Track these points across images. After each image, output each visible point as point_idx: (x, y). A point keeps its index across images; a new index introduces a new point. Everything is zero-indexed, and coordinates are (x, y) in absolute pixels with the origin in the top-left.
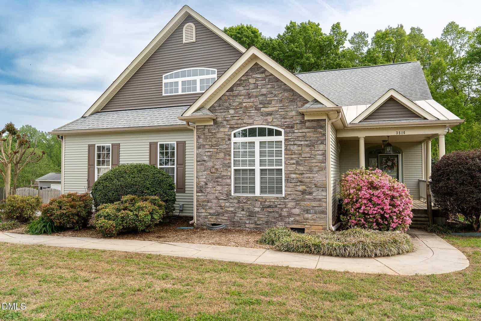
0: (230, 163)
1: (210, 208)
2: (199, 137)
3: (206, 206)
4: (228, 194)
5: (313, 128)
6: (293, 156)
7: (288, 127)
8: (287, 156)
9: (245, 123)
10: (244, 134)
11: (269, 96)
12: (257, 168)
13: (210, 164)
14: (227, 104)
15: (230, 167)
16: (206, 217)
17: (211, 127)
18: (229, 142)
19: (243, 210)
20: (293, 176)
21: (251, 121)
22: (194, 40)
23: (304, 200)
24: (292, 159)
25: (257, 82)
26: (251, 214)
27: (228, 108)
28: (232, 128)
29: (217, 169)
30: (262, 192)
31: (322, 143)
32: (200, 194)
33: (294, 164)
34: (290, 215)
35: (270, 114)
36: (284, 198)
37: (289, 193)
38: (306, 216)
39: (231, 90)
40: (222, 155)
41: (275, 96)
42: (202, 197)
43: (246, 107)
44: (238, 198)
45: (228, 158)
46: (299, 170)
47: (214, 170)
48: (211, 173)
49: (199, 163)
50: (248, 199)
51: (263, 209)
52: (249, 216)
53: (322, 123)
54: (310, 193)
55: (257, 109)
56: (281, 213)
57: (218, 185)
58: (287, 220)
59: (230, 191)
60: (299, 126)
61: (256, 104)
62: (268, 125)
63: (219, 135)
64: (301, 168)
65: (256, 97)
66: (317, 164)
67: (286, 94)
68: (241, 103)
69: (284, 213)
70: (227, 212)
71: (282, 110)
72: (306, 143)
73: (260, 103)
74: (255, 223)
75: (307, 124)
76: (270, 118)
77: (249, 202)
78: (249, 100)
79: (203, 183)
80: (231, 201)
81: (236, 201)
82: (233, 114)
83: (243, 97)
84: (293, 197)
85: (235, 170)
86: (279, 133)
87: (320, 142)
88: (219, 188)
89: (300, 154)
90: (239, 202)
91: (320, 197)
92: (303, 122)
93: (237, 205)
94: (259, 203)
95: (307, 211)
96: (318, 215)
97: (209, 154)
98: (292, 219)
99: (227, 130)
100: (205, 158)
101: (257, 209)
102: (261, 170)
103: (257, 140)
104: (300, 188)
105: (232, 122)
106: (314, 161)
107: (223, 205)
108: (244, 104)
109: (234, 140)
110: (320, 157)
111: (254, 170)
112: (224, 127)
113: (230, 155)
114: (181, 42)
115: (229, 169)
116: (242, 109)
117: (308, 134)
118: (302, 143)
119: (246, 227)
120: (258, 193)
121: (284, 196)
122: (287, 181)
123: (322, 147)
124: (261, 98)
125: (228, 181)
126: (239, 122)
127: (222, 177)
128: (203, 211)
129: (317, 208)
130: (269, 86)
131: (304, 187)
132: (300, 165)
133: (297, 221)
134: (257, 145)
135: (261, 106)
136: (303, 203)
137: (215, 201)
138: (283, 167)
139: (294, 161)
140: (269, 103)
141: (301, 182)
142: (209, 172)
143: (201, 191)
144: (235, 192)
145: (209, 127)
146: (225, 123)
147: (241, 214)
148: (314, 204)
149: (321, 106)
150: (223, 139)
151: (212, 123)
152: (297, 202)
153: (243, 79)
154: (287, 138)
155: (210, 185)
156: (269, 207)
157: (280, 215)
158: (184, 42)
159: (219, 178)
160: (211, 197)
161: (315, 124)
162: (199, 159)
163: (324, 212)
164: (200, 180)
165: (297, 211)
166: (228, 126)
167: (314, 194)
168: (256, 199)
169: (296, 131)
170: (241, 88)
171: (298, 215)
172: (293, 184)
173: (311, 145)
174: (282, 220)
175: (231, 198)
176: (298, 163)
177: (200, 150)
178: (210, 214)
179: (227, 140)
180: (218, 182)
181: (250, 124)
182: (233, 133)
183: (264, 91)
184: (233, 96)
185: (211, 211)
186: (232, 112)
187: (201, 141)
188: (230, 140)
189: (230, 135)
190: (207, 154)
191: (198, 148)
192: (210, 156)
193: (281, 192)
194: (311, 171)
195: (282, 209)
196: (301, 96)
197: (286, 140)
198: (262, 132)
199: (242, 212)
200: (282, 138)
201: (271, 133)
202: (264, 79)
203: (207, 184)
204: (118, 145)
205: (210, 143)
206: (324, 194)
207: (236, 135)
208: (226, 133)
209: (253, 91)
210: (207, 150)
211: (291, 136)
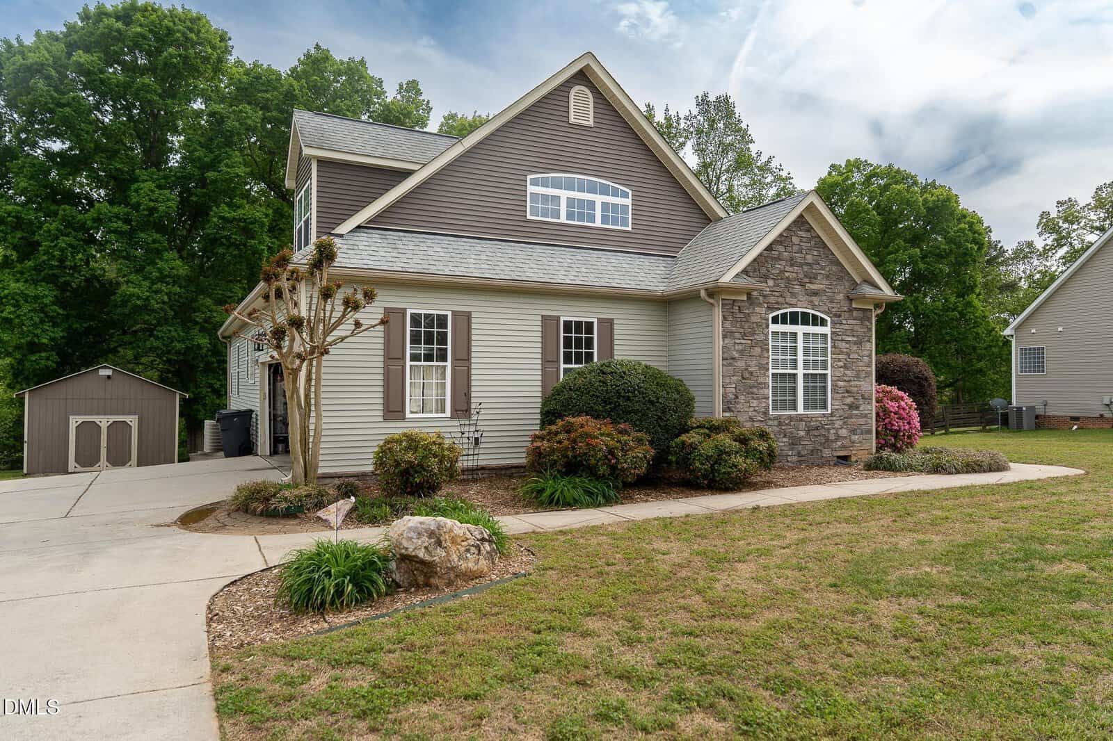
0: (767, 364)
2: (725, 318)
4: (766, 413)
5: (861, 319)
6: (841, 357)
7: (835, 315)
8: (834, 356)
9: (787, 303)
10: (783, 319)
11: (815, 267)
12: (800, 372)
13: (741, 364)
14: (763, 270)
15: (768, 369)
17: (743, 304)
18: (766, 330)
19: (785, 436)
20: (841, 384)
21: (794, 301)
22: (591, 123)
23: (851, 417)
24: (839, 360)
25: (802, 244)
26: (794, 441)
27: (766, 277)
28: (771, 309)
29: (751, 373)
30: (805, 408)
31: (869, 341)
33: (841, 367)
34: (838, 437)
35: (815, 293)
36: (831, 415)
37: (837, 407)
38: (853, 438)
40: (758, 350)
41: (822, 268)
43: (788, 278)
44: (777, 418)
45: (766, 355)
46: (846, 375)
47: (747, 375)
48: (743, 378)
49: (725, 363)
50: (790, 418)
51: (808, 432)
52: (792, 444)
53: (869, 313)
54: (857, 408)
55: (802, 284)
56: (828, 437)
57: (753, 398)
58: (834, 445)
59: (769, 407)
60: (847, 315)
61: (800, 276)
62: (813, 309)
63: (755, 318)
64: (849, 373)
65: (801, 265)
66: (864, 368)
67: (834, 268)
68: (781, 272)
69: (832, 437)
71: (830, 290)
72: (855, 339)
73: (806, 276)
74: (799, 455)
75: (855, 313)
76: (816, 299)
77: (792, 423)
78: (791, 269)
79: (732, 396)
80: (770, 423)
81: (776, 423)
82: (771, 287)
83: (784, 263)
84: (841, 412)
85: (773, 374)
86: (823, 322)
87: (866, 339)
88: (755, 403)
89: (848, 354)
90: (780, 424)
91: (866, 412)
92: (851, 310)
93: (776, 429)
94: (804, 423)
95: (853, 432)
96: (864, 436)
97: (740, 347)
98: (839, 443)
99: (763, 311)
100: (736, 355)
101: (802, 433)
102: (804, 375)
103: (800, 329)
104: (849, 400)
105: (772, 299)
106: (861, 364)
108: (787, 274)
109: (772, 327)
110: (865, 359)
111: (795, 375)
112: (760, 305)
113: (767, 351)
114: (565, 119)
115: (766, 373)
116: (783, 281)
117: (856, 327)
118: (850, 339)
119: (788, 461)
120: (801, 409)
121: (829, 411)
122: (834, 391)
124: (806, 268)
125: (766, 391)
126: (780, 300)
127: (759, 386)
129: (863, 427)
130: (815, 253)
131: (852, 399)
132: (847, 369)
133: (844, 446)
134: (800, 338)
135: (807, 280)
136: (850, 421)
138: (829, 372)
139: (842, 364)
140: (816, 276)
142: (740, 378)
143: (729, 410)
144: (773, 409)
145: (739, 304)
146: (761, 299)
147: (782, 442)
148: (861, 421)
150: (759, 325)
151: (745, 298)
152: (845, 419)
154: (834, 330)
155: (742, 399)
156: (817, 428)
157: (827, 440)
158: (572, 120)
159: (755, 387)
160: (741, 418)
161: (861, 314)
162: (726, 355)
163: (869, 432)
164: (728, 390)
165: (844, 432)
166: (766, 305)
167: (861, 409)
168: (800, 418)
169: (844, 322)
170: (781, 248)
171: (846, 437)
172: (841, 395)
173: (858, 343)
174: (829, 447)
175: (770, 419)
176: (845, 367)
177: (727, 341)
179: (764, 326)
180: (752, 393)
181: (792, 305)
182: (771, 316)
183: (809, 258)
184: (773, 259)
186: (771, 283)
187: (728, 325)
188: (767, 326)
189: (767, 320)
190: (737, 347)
191: (724, 337)
192: (741, 352)
193: (825, 407)
194: (858, 377)
195: (829, 431)
196: (849, 274)
197: (833, 333)
198: (805, 319)
199: (784, 440)
200: (827, 330)
201: (815, 320)
202: (809, 241)
203: (737, 397)
204: (468, 315)
205: (742, 330)
206: (869, 407)
207: (775, 320)
208: (763, 316)
209: (796, 255)
210: (738, 341)
211: (838, 328)
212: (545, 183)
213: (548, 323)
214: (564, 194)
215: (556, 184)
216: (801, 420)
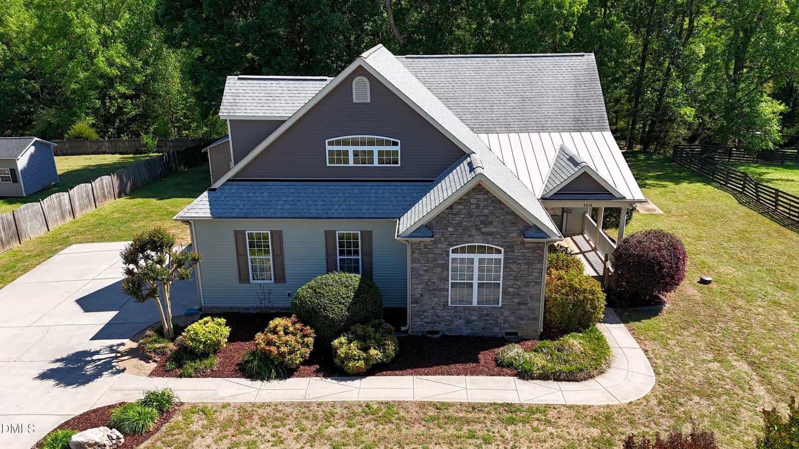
0: (447, 277)
1: (426, 317)
3: (422, 315)
4: (446, 305)
5: (533, 249)
6: (511, 273)
7: (509, 247)
8: (505, 273)
9: (465, 241)
10: (463, 250)
11: (491, 217)
12: (475, 282)
13: (426, 278)
14: (445, 222)
15: (448, 281)
16: (422, 325)
18: (447, 258)
19: (460, 319)
20: (511, 290)
21: (471, 240)
22: (369, 100)
23: (519, 310)
24: (511, 275)
25: (479, 203)
27: (447, 226)
28: (451, 245)
29: (434, 283)
30: (479, 302)
32: (415, 305)
34: (507, 321)
35: (491, 234)
36: (501, 308)
37: (506, 304)
38: (520, 322)
39: (451, 208)
40: (440, 270)
41: (497, 217)
42: (417, 308)
43: (466, 226)
44: (455, 308)
45: (445, 272)
46: (516, 284)
47: (430, 284)
48: (428, 286)
50: (466, 309)
51: (480, 317)
52: (467, 323)
53: (541, 245)
54: (526, 304)
55: (478, 229)
56: (497, 321)
57: (435, 297)
58: (502, 326)
59: (448, 302)
60: (519, 247)
61: (477, 224)
62: (488, 243)
63: (437, 251)
64: (518, 283)
65: (478, 217)
66: (533, 280)
67: (508, 217)
68: (460, 222)
69: (501, 321)
70: (443, 321)
71: (504, 231)
72: (525, 262)
73: (482, 223)
74: (472, 329)
75: (527, 245)
76: (490, 238)
77: (467, 312)
78: (469, 220)
79: (418, 296)
80: (448, 311)
81: (453, 311)
82: (452, 232)
83: (463, 216)
84: (510, 307)
85: (453, 284)
86: (499, 252)
87: (537, 261)
88: (436, 300)
89: (518, 271)
90: (456, 312)
91: (533, 307)
92: (523, 243)
93: (454, 314)
94: (477, 312)
95: (521, 319)
96: (531, 321)
97: (425, 268)
98: (507, 325)
99: (444, 246)
100: (421, 272)
101: (475, 318)
102: (479, 284)
103: (476, 257)
104: (516, 300)
105: (451, 239)
106: (531, 277)
107: (440, 314)
108: (464, 223)
109: (452, 256)
110: (536, 274)
112: (441, 243)
113: (448, 270)
114: (349, 100)
115: (447, 283)
116: (462, 228)
117: (527, 254)
118: (521, 261)
119: (463, 333)
120: (475, 304)
121: (500, 305)
122: (504, 293)
123: (539, 266)
124: (482, 218)
125: (445, 293)
126: (459, 239)
127: (440, 290)
128: (418, 320)
129: (530, 316)
130: (492, 208)
131: (520, 299)
132: (517, 281)
133: (512, 327)
134: (476, 262)
135: (483, 226)
136: (518, 312)
137: (432, 311)
138: (501, 282)
139: (512, 278)
140: (491, 223)
141: (518, 295)
142: (425, 285)
143: (416, 302)
144: (452, 302)
145: (425, 243)
146: (443, 239)
147: (458, 322)
148: (528, 312)
150: (440, 254)
152: (513, 311)
153: (464, 198)
154: (506, 256)
155: (426, 297)
156: (487, 315)
158: (355, 101)
159: (437, 291)
160: (425, 307)
161: (534, 245)
162: (413, 273)
163: (537, 319)
164: (415, 292)
165: (512, 318)
166: (447, 243)
167: (528, 305)
168: (474, 309)
169: (516, 251)
170: (460, 207)
171: (514, 322)
172: (510, 297)
173: (529, 264)
174: (498, 326)
175: (448, 309)
176: (515, 279)
177: (415, 265)
178: (426, 322)
179: (445, 255)
180: (434, 294)
181: (470, 242)
183: (486, 211)
184: (453, 214)
185: (427, 320)
186: (451, 229)
187: (416, 255)
188: (448, 255)
189: (448, 251)
190: (422, 268)
191: (413, 262)
192: (426, 271)
193: (497, 303)
194: (527, 285)
195: (498, 317)
196: (522, 220)
197: (505, 258)
198: (482, 250)
200: (501, 256)
201: (490, 250)
202: (486, 200)
203: (422, 296)
204: (280, 233)
205: (426, 258)
206: (538, 304)
207: (454, 251)
208: (444, 249)
209: (474, 210)
211: (510, 255)
212: (338, 143)
213: (330, 235)
214: (351, 149)
215: (346, 143)
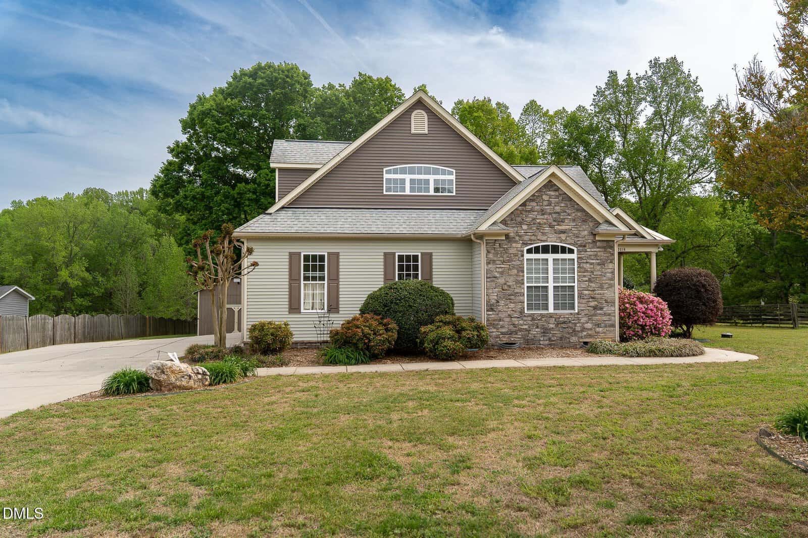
0: (523, 280)
1: (502, 327)
2: (488, 252)
3: (497, 325)
4: (522, 312)
5: (604, 247)
6: (585, 274)
7: (580, 246)
8: (579, 274)
9: (538, 240)
10: (537, 250)
11: (562, 214)
12: (551, 285)
13: (501, 281)
14: (519, 219)
15: (523, 284)
16: (497, 337)
17: (502, 242)
18: (522, 258)
19: (537, 327)
20: (587, 292)
21: (544, 238)
22: (426, 132)
23: (595, 315)
24: (585, 276)
25: (550, 200)
26: (545, 331)
27: (521, 224)
28: (525, 244)
29: (509, 286)
30: (556, 307)
31: (611, 262)
32: (490, 313)
33: (586, 281)
34: (583, 329)
35: (563, 232)
36: (578, 314)
37: (582, 308)
38: (597, 329)
39: (524, 204)
40: (515, 271)
41: (569, 215)
42: (493, 316)
43: (539, 223)
44: (532, 315)
45: (521, 274)
46: (591, 287)
47: (506, 287)
48: (503, 290)
49: (489, 280)
50: (542, 316)
51: (557, 325)
52: (544, 333)
53: (611, 243)
54: (601, 309)
55: (551, 226)
56: (575, 329)
57: (511, 303)
58: (580, 334)
59: (524, 308)
60: (591, 246)
61: (550, 221)
62: (561, 242)
63: (512, 251)
64: (593, 285)
65: (550, 214)
66: (607, 281)
67: (579, 214)
68: (534, 219)
69: (578, 328)
70: (521, 330)
71: (576, 229)
72: (598, 261)
73: (554, 221)
74: (550, 339)
75: (598, 244)
76: (563, 236)
77: (543, 319)
78: (542, 217)
79: (494, 301)
80: (525, 318)
81: (529, 318)
82: (526, 230)
83: (536, 213)
84: (586, 312)
85: (528, 287)
86: (571, 251)
87: (609, 261)
88: (512, 305)
89: (592, 272)
90: (533, 319)
91: (610, 312)
92: (594, 242)
93: (531, 323)
94: (554, 319)
95: (598, 325)
96: (608, 329)
97: (500, 270)
98: (585, 333)
99: (519, 245)
100: (496, 274)
101: (552, 326)
102: (554, 287)
103: (550, 257)
104: (593, 304)
105: (526, 238)
106: (605, 278)
107: (517, 323)
108: (538, 221)
109: (526, 256)
110: (609, 275)
111: (547, 287)
112: (516, 242)
113: (523, 272)
114: (408, 132)
115: (523, 286)
116: (535, 225)
117: (599, 254)
118: (594, 261)
119: (540, 344)
120: (551, 310)
121: (576, 311)
122: (580, 297)
123: (611, 266)
124: (554, 216)
125: (521, 298)
126: (533, 238)
127: (515, 294)
128: (495, 330)
129: (607, 322)
130: (563, 205)
131: (596, 303)
132: (592, 282)
133: (590, 335)
134: (551, 263)
135: (556, 223)
136: (594, 318)
137: (508, 319)
138: (576, 284)
139: (587, 279)
140: (563, 221)
141: (593, 298)
142: (501, 290)
143: (492, 310)
144: (528, 309)
145: (500, 242)
146: (517, 238)
147: (535, 331)
148: (605, 318)
149: (616, 229)
150: (516, 255)
151: (504, 238)
152: (590, 317)
153: (536, 194)
154: (579, 256)
155: (502, 303)
156: (564, 323)
157: (574, 331)
158: (413, 131)
159: (513, 295)
160: (502, 315)
161: (605, 244)
162: (488, 276)
163: (613, 326)
164: (491, 297)
165: (589, 326)
166: (521, 242)
167: (604, 310)
168: (551, 316)
169: (588, 250)
170: (534, 204)
171: (591, 329)
172: (586, 300)
173: (602, 264)
174: (576, 335)
175: (525, 316)
176: (590, 281)
177: (490, 266)
178: (502, 333)
179: (520, 256)
180: (510, 299)
181: (544, 241)
182: (525, 249)
183: (558, 209)
184: (526, 211)
185: (503, 330)
186: (525, 227)
187: (491, 256)
188: (523, 256)
189: (523, 251)
191: (488, 263)
192: (502, 273)
193: (573, 308)
194: (601, 287)
195: (575, 324)
196: (592, 217)
197: (578, 258)
198: (555, 250)
199: (536, 330)
200: (574, 256)
201: (564, 250)
202: (557, 197)
203: (498, 302)
204: (337, 254)
205: (501, 259)
206: (613, 309)
207: (529, 251)
208: (519, 249)
209: (546, 207)
210: (499, 266)
211: (583, 255)
212: (395, 172)
213: (388, 257)
214: (408, 177)
215: (403, 171)
216: (551, 317)
